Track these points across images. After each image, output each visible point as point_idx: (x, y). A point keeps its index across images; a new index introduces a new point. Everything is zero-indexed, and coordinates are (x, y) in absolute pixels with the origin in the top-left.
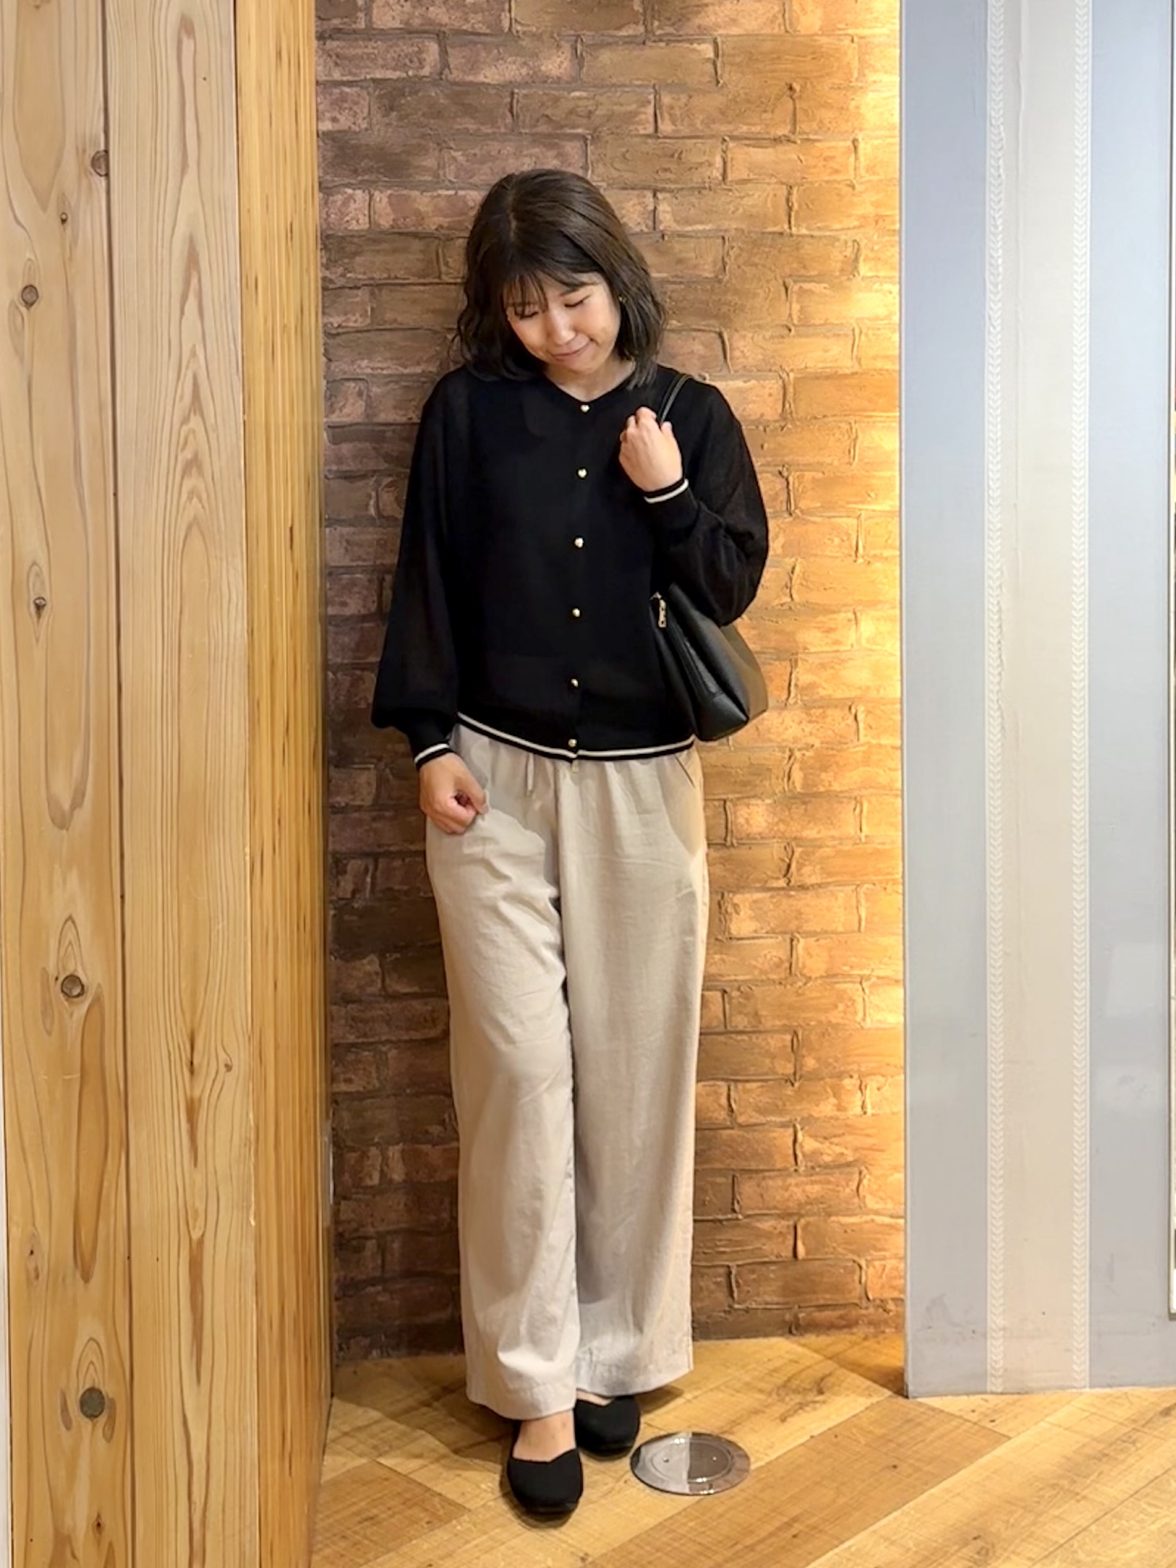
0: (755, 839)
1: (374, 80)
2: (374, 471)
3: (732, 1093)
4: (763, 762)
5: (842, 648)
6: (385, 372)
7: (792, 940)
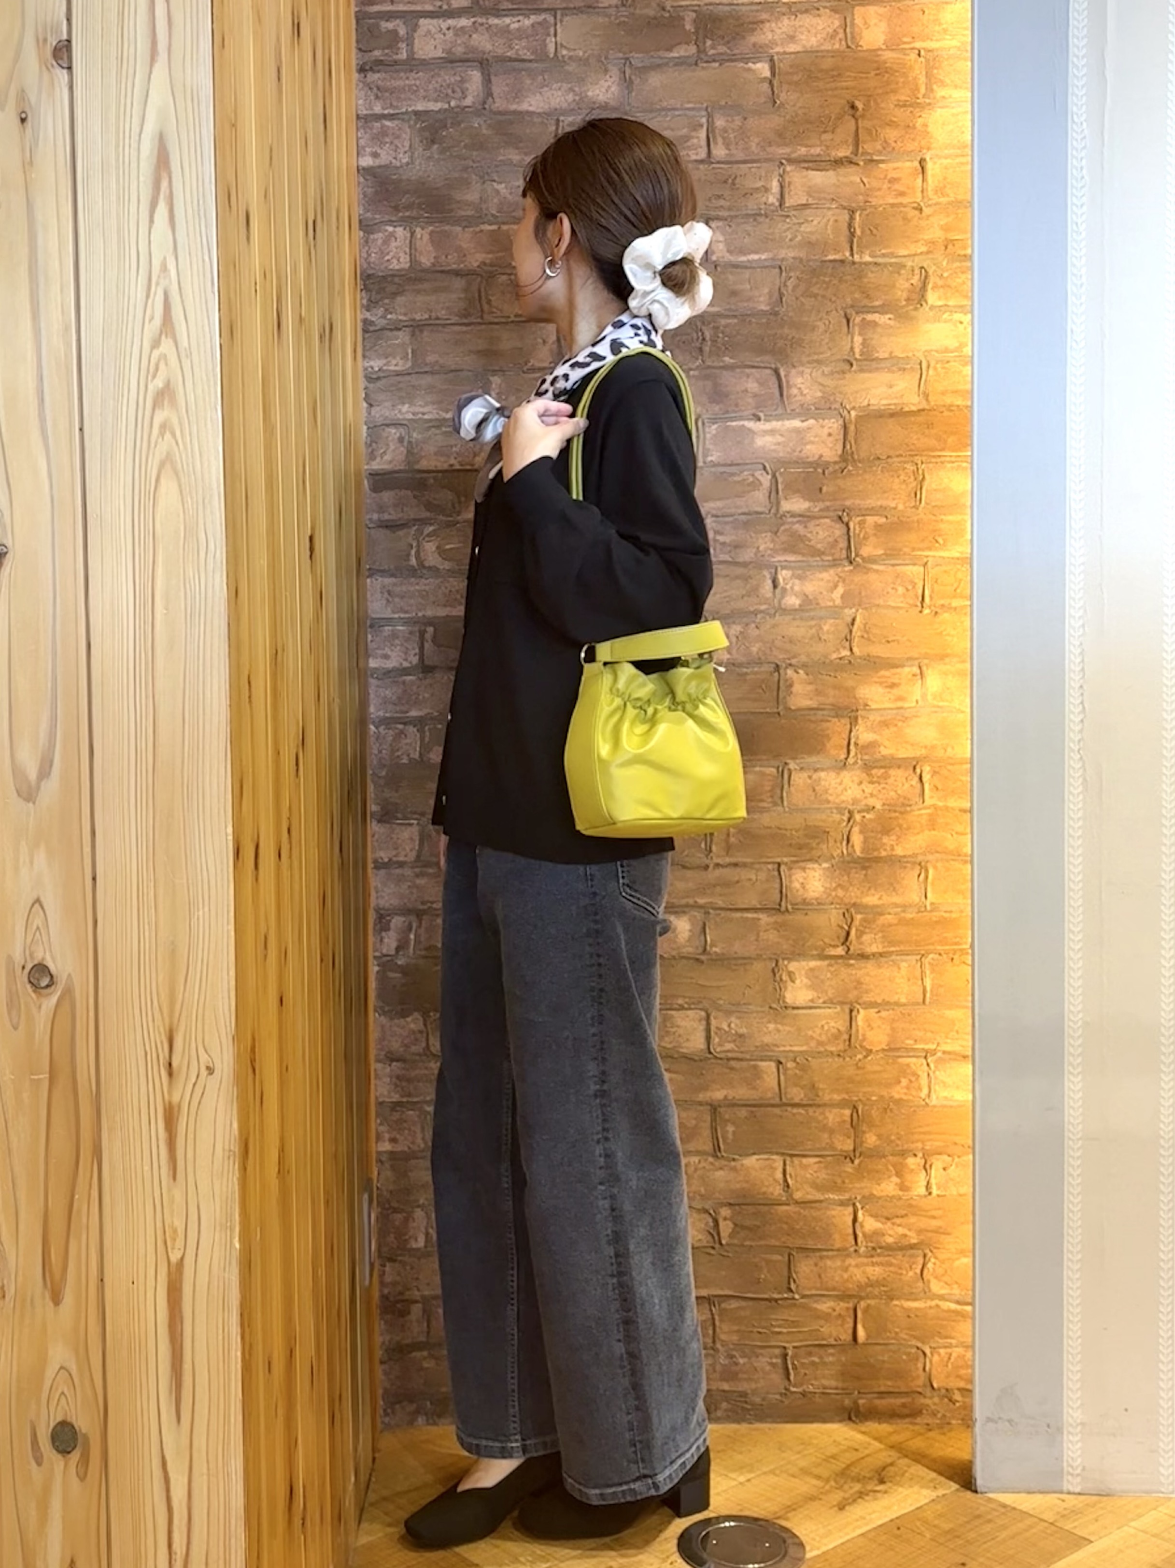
0: (812, 904)
1: (416, 113)
2: (415, 520)
3: (788, 1168)
4: (821, 824)
5: (906, 705)
6: (426, 417)
7: (851, 1011)
